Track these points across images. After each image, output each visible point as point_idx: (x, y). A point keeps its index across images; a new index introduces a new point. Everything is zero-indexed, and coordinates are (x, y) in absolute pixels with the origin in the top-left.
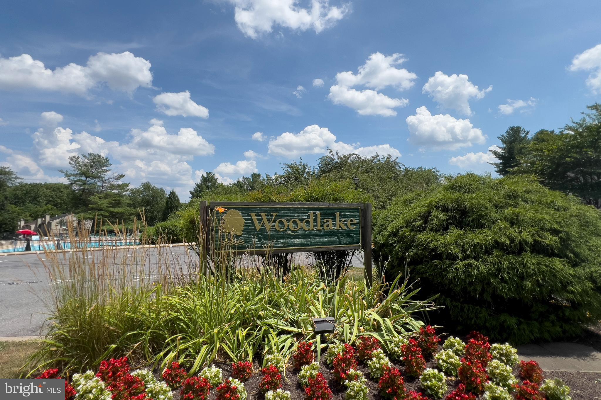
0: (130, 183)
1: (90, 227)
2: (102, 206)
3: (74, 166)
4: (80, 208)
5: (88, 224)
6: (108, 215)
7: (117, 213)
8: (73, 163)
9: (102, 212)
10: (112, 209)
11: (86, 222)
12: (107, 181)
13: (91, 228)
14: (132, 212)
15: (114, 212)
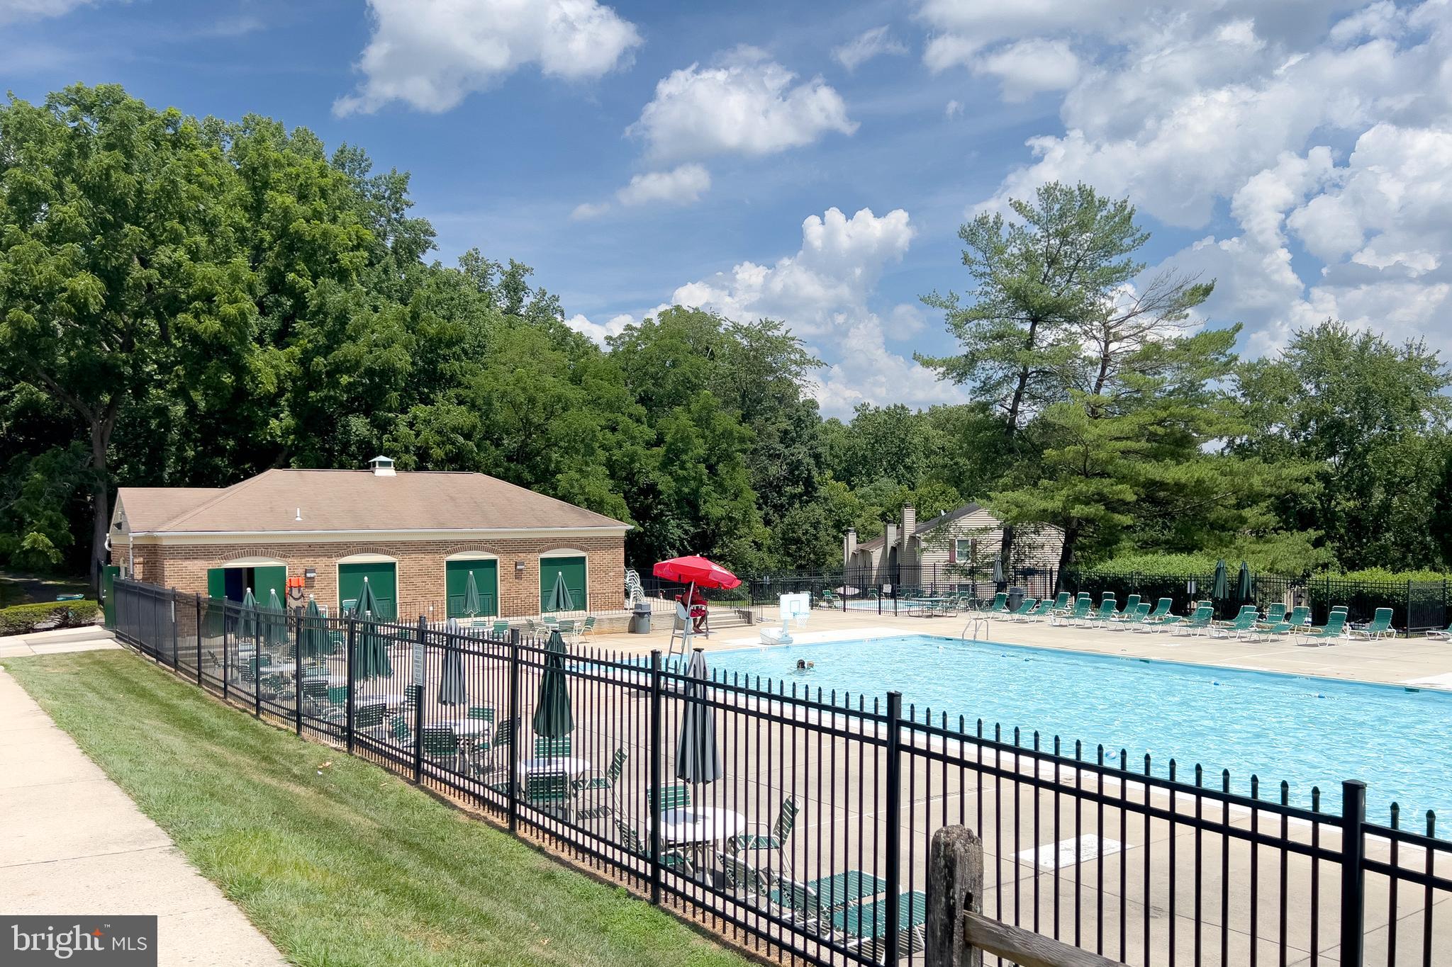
0: (1238, 328)
1: (1054, 562)
2: (1103, 455)
3: (981, 269)
4: (1010, 465)
5: (1047, 548)
6: (1131, 497)
7: (1179, 487)
8: (979, 256)
9: (1105, 486)
10: (1151, 470)
11: (1040, 540)
12: (1123, 330)
13: (1056, 567)
14: (1256, 481)
15: (1162, 485)
